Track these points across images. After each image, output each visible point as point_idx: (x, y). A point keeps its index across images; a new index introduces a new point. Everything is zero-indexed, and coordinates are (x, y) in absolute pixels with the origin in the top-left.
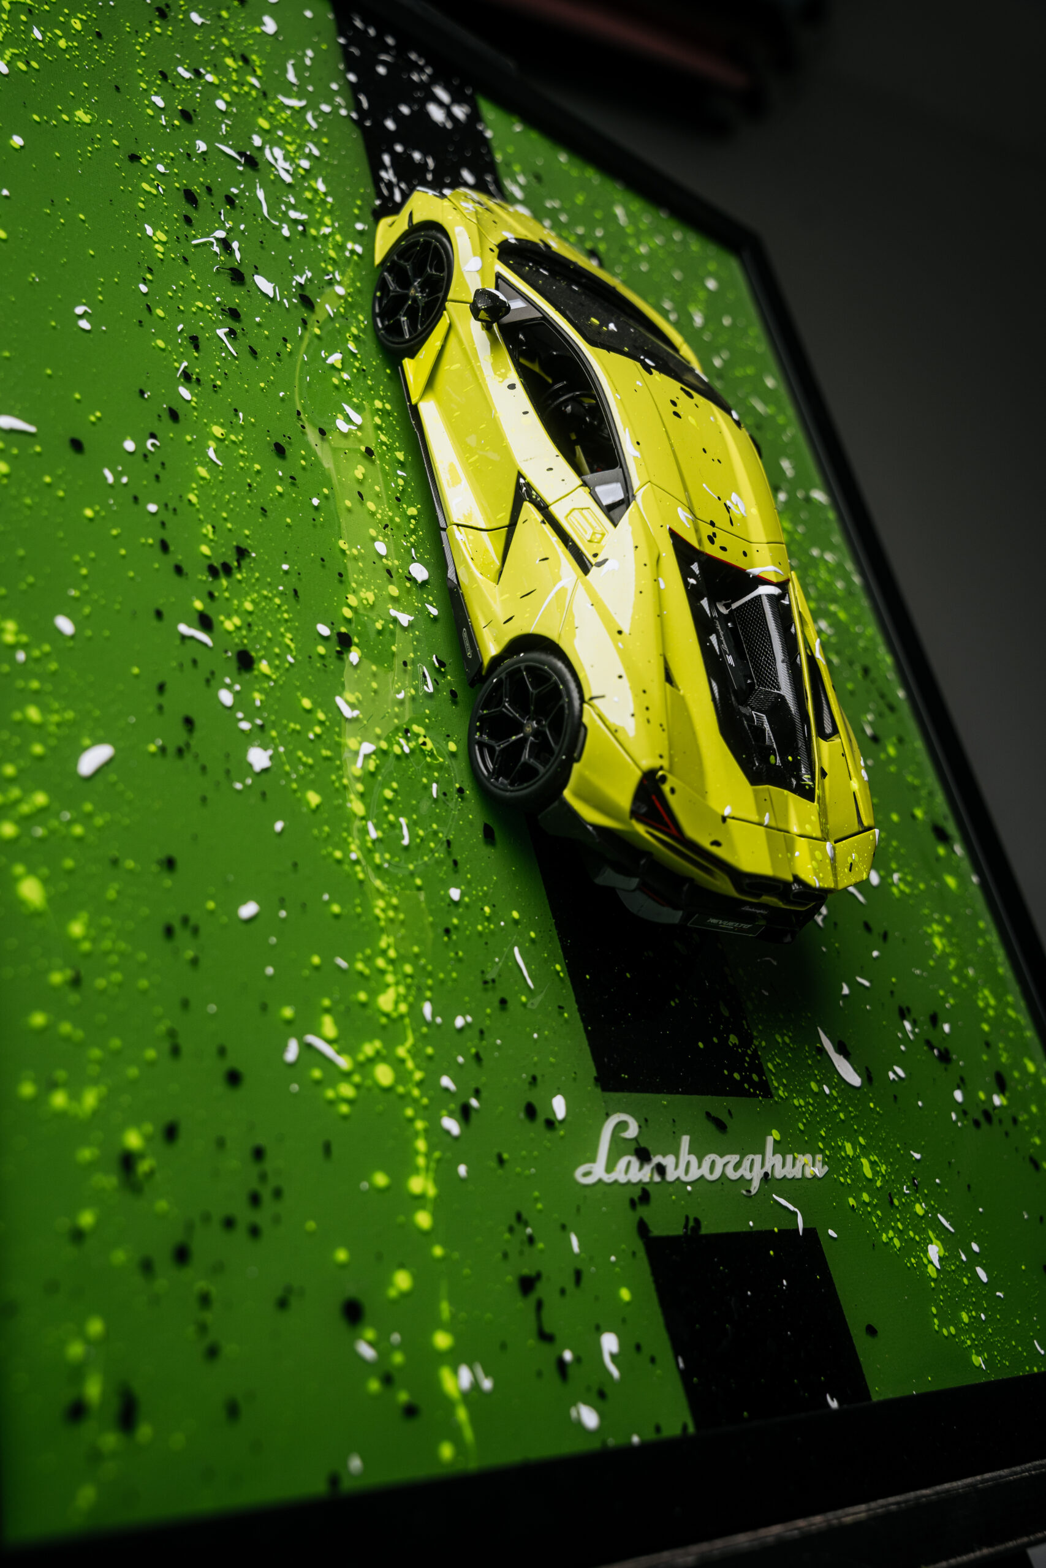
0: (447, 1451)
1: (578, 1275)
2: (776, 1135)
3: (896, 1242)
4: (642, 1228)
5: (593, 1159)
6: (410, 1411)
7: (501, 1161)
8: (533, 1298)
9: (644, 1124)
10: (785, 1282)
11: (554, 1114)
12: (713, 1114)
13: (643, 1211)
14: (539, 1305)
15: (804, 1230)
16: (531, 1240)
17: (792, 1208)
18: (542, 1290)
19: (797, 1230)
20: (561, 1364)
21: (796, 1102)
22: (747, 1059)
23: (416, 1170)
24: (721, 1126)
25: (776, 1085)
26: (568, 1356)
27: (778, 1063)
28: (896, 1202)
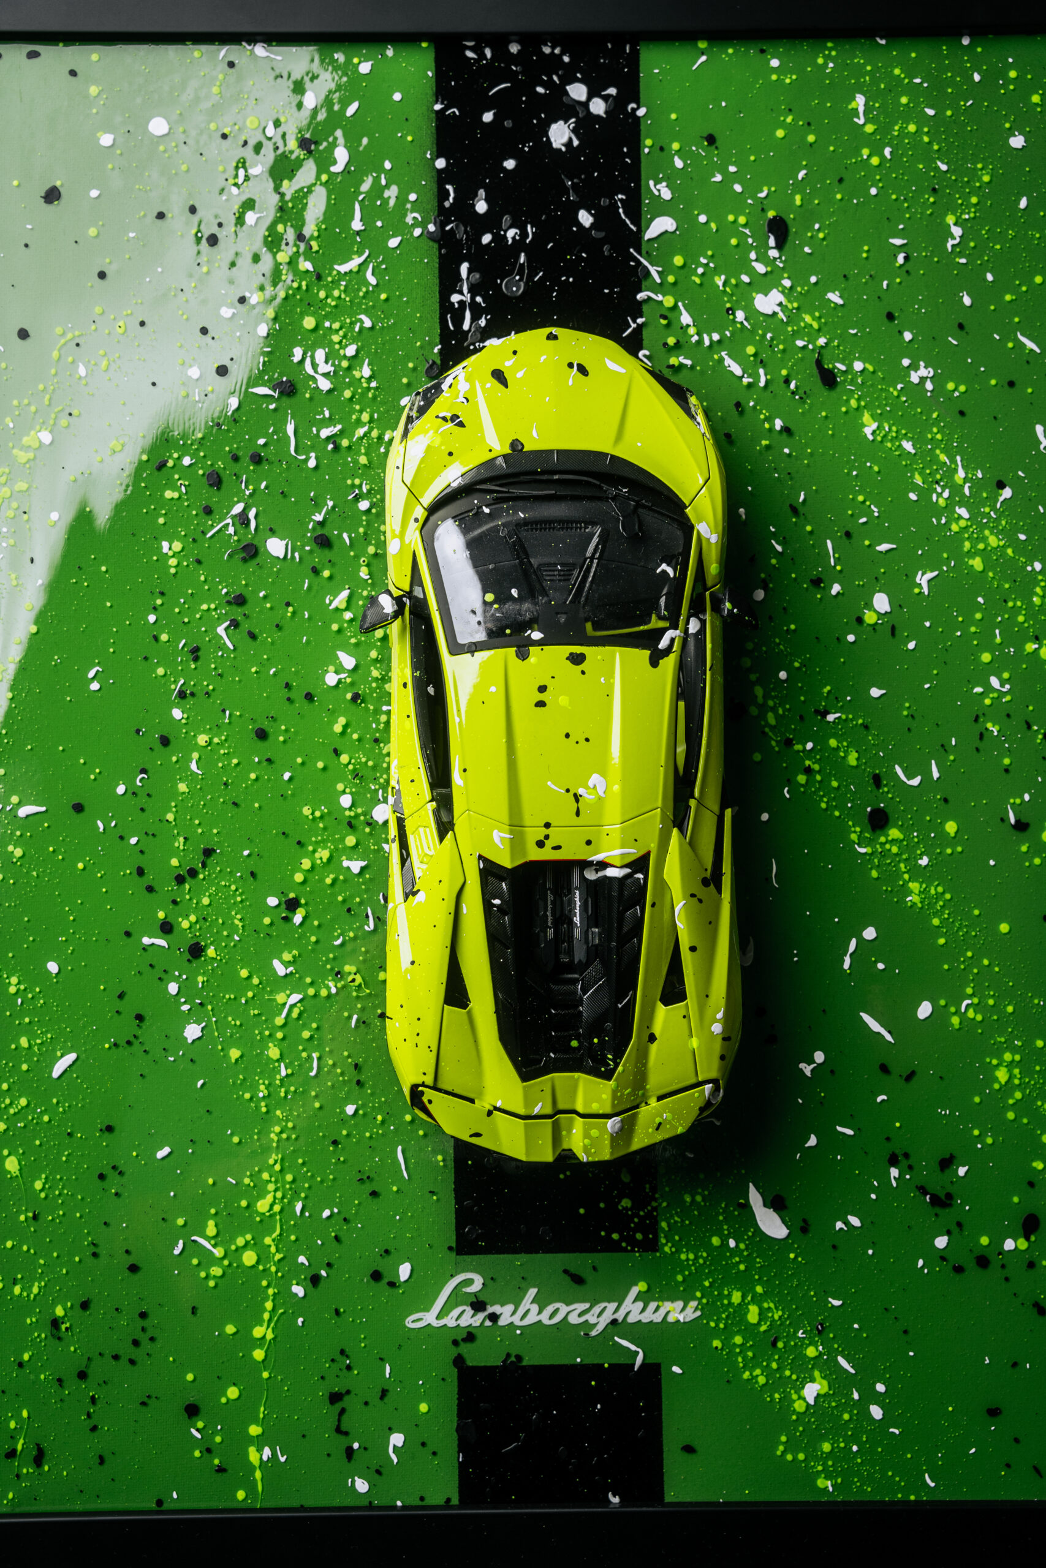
0: (241, 1495)
1: (384, 1393)
2: (642, 1286)
3: (762, 1380)
4: (459, 1361)
5: (427, 1309)
6: (221, 1470)
7: (337, 1312)
8: (339, 1406)
9: (490, 1280)
10: (599, 1406)
11: (398, 1276)
12: (572, 1270)
13: (465, 1349)
14: (343, 1411)
15: (643, 1365)
16: (349, 1368)
17: (633, 1348)
18: (346, 1402)
19: (634, 1365)
20: (350, 1452)
21: (683, 1257)
22: (636, 1220)
23: (260, 1322)
24: (578, 1280)
25: (663, 1241)
26: (356, 1446)
27: (676, 1222)
28: (780, 1345)
